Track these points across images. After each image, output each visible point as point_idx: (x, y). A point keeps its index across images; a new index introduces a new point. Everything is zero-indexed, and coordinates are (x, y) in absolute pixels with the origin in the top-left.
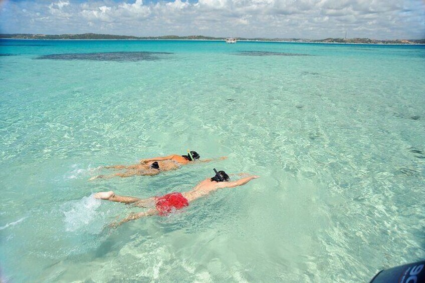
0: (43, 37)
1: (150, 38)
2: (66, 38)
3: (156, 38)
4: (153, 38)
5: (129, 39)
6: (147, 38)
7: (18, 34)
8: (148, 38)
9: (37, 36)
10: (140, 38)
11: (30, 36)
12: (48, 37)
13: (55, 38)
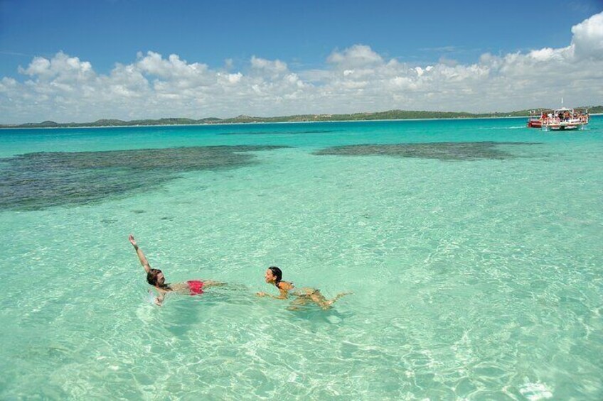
0: (329, 119)
1: (497, 114)
2: (359, 118)
3: (507, 114)
4: (502, 114)
5: (459, 118)
6: (490, 115)
7: (296, 116)
8: (493, 115)
9: (321, 118)
10: (479, 115)
11: (311, 117)
12: (335, 117)
13: (344, 119)
